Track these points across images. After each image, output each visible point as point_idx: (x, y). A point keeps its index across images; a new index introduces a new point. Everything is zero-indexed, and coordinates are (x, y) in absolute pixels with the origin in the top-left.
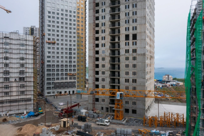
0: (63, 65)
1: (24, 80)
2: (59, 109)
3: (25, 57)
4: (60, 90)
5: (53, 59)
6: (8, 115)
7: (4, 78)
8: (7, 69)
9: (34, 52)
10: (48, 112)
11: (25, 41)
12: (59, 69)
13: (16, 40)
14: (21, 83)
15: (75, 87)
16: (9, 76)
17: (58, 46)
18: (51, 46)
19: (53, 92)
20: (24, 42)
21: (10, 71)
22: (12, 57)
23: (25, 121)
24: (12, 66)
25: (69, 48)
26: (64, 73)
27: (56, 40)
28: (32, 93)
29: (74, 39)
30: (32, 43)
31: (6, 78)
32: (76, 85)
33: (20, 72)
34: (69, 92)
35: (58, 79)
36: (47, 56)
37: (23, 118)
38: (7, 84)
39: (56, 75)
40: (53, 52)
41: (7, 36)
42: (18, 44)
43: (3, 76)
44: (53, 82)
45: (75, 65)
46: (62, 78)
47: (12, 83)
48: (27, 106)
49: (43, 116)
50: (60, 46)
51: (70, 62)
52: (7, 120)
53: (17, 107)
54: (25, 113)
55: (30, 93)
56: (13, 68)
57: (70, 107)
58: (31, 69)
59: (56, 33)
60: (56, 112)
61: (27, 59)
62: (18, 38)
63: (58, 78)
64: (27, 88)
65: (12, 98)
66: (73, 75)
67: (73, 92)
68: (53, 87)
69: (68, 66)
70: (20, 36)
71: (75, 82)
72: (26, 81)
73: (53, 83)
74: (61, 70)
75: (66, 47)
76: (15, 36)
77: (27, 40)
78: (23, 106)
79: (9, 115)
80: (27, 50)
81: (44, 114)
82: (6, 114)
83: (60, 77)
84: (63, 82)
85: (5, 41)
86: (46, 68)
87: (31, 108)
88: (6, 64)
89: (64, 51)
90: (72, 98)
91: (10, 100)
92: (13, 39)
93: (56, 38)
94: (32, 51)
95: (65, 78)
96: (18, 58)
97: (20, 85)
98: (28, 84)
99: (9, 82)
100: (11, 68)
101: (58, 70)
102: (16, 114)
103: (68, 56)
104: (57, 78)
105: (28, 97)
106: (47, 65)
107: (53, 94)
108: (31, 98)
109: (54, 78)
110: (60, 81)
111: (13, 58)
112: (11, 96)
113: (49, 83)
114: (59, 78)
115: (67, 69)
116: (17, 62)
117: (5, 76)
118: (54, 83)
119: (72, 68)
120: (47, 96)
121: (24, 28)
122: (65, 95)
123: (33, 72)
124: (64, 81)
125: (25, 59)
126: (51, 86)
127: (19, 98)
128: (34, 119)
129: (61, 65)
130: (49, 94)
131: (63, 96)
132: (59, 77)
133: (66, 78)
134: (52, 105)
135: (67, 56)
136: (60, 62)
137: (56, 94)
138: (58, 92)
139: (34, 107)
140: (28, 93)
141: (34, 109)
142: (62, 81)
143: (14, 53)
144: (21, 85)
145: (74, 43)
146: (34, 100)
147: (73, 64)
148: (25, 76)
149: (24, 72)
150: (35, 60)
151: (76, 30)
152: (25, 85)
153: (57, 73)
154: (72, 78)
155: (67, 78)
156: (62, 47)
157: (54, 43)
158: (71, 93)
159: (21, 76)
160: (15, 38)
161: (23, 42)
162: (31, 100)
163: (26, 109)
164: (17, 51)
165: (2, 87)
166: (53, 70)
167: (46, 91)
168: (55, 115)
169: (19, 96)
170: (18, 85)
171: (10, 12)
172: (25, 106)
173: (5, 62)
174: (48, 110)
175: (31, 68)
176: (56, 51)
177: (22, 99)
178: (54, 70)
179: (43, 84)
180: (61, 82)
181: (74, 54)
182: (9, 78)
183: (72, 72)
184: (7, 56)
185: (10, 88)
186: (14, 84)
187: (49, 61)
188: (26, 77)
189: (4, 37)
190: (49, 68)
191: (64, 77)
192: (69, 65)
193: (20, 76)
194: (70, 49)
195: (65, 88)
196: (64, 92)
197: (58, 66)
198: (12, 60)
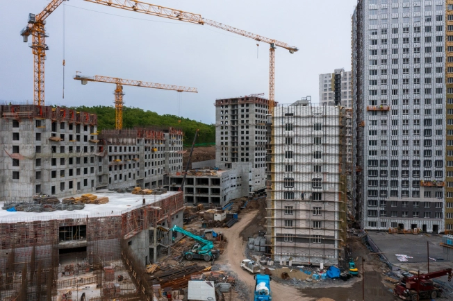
0: (408, 161)
1: (320, 199)
2: (396, 272)
3: (322, 150)
4: (399, 221)
5: (383, 148)
6: (290, 265)
7: (286, 192)
8: (290, 175)
9: (340, 139)
10: (370, 273)
11: (322, 119)
12: (397, 171)
13: (306, 117)
14: (314, 205)
15: (441, 217)
16: (293, 189)
17: (395, 117)
18: (379, 118)
19: (383, 224)
20: (321, 121)
21: (295, 180)
22: (298, 152)
23: (322, 287)
24: (298, 171)
25: (425, 120)
26: (411, 179)
27: (389, 103)
28: (336, 226)
29: (438, 96)
30: (336, 122)
31: (288, 192)
32: (444, 210)
33: (312, 183)
34: (424, 227)
35: (394, 193)
36: (370, 141)
37: (319, 278)
38: (291, 204)
39: (389, 184)
40: (382, 131)
41: (290, 112)
42: (309, 126)
43: (284, 189)
44: (381, 199)
45: (442, 161)
46: (406, 193)
47: (298, 203)
48: (326, 253)
49: (359, 283)
50: (400, 117)
51: (428, 153)
52: (288, 276)
53: (308, 252)
54: (322, 267)
55: (332, 227)
56: (300, 173)
57: (426, 276)
58: (333, 176)
59: (390, 87)
60: (389, 278)
61: (326, 154)
62: (310, 114)
63: (394, 191)
64: (327, 215)
65: (299, 232)
66: (435, 186)
67: (435, 227)
68: (381, 212)
69: (422, 164)
70: (313, 109)
71: (441, 203)
72: (324, 202)
73: (381, 202)
74: (403, 182)
75: (417, 117)
76: (304, 111)
77: (326, 117)
78: (318, 251)
79: (293, 265)
80: (326, 136)
81: (362, 276)
82: (288, 263)
83: (400, 189)
84: (407, 202)
85: (287, 122)
86: (366, 168)
87: (333, 259)
88: (289, 166)
89: (411, 127)
90: (430, 246)
91: (295, 235)
92: (300, 117)
93: (390, 97)
94: (337, 138)
95: (414, 192)
96: (309, 154)
97: (312, 209)
98: (328, 207)
99: (293, 201)
100: (297, 173)
101: (394, 173)
102: (305, 266)
103: (422, 138)
104: (392, 191)
105: (327, 233)
106: (369, 161)
107: (382, 228)
108: (334, 237)
109: (386, 191)
110: (399, 199)
111: (300, 145)
112: (296, 228)
113: (373, 201)
114: (397, 191)
115: (419, 172)
116: (307, 161)
117: (286, 189)
118: (385, 202)
119: (433, 169)
120: (368, 230)
121: (322, 76)
122: (412, 233)
123: (339, 183)
124: (411, 199)
125: (323, 155)
126: (378, 209)
127: (312, 234)
128: (340, 286)
129: (403, 161)
130: (372, 226)
131: (408, 235)
132: (396, 189)
133: (416, 193)
134: (380, 256)
135: (417, 138)
136: (400, 153)
137: (389, 227)
138: (394, 224)
139: (340, 257)
140: (327, 226)
141: (340, 262)
142: (405, 199)
143: (303, 145)
144: (314, 208)
145: (438, 106)
146: (339, 241)
147: (434, 158)
148: (322, 190)
149: (322, 181)
150: (343, 157)
151: (444, 72)
152: (323, 209)
153: (392, 179)
154: (433, 193)
155: (418, 192)
156: (405, 117)
157: (384, 112)
158: (430, 230)
159: (316, 190)
160: (305, 115)
161: (319, 121)
162: (334, 241)
163: (324, 258)
164: (307, 150)
165: (282, 210)
166: (382, 171)
167: (366, 219)
168: (386, 285)
169: (311, 231)
170: (308, 209)
171: (296, 50)
172: (322, 253)
173: (287, 162)
174: (370, 268)
175: (335, 174)
176: (389, 128)
177: (317, 236)
178: (386, 171)
179: (360, 202)
180: (403, 202)
181: (439, 132)
182: (292, 193)
183: (433, 179)
184: (290, 150)
185: (294, 213)
186: (302, 206)
187: (373, 153)
188: (325, 192)
189: (286, 115)
190: (374, 169)
191: (411, 189)
192: (425, 161)
193: (313, 189)
194: (428, 122)
195: (413, 217)
196: (410, 226)
197: (394, 163)
198: (298, 157)
